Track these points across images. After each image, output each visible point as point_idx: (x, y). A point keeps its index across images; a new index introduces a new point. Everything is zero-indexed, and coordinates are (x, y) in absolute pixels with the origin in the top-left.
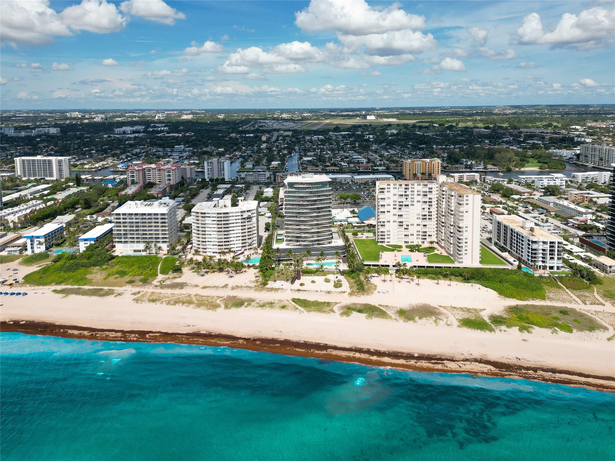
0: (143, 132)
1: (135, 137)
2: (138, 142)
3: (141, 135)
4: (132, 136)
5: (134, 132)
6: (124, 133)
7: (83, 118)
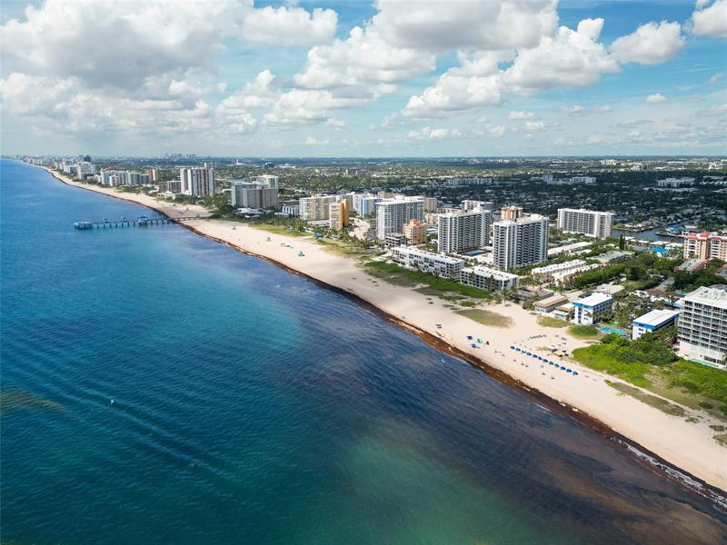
0: (693, 186)
1: (684, 193)
2: (689, 200)
3: (691, 190)
4: (680, 190)
5: (682, 186)
6: (669, 186)
7: (618, 166)
